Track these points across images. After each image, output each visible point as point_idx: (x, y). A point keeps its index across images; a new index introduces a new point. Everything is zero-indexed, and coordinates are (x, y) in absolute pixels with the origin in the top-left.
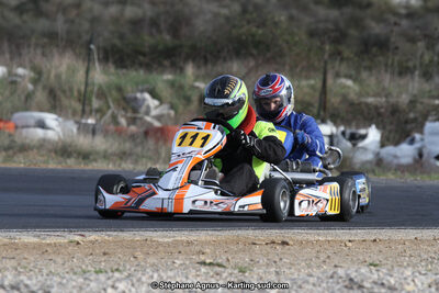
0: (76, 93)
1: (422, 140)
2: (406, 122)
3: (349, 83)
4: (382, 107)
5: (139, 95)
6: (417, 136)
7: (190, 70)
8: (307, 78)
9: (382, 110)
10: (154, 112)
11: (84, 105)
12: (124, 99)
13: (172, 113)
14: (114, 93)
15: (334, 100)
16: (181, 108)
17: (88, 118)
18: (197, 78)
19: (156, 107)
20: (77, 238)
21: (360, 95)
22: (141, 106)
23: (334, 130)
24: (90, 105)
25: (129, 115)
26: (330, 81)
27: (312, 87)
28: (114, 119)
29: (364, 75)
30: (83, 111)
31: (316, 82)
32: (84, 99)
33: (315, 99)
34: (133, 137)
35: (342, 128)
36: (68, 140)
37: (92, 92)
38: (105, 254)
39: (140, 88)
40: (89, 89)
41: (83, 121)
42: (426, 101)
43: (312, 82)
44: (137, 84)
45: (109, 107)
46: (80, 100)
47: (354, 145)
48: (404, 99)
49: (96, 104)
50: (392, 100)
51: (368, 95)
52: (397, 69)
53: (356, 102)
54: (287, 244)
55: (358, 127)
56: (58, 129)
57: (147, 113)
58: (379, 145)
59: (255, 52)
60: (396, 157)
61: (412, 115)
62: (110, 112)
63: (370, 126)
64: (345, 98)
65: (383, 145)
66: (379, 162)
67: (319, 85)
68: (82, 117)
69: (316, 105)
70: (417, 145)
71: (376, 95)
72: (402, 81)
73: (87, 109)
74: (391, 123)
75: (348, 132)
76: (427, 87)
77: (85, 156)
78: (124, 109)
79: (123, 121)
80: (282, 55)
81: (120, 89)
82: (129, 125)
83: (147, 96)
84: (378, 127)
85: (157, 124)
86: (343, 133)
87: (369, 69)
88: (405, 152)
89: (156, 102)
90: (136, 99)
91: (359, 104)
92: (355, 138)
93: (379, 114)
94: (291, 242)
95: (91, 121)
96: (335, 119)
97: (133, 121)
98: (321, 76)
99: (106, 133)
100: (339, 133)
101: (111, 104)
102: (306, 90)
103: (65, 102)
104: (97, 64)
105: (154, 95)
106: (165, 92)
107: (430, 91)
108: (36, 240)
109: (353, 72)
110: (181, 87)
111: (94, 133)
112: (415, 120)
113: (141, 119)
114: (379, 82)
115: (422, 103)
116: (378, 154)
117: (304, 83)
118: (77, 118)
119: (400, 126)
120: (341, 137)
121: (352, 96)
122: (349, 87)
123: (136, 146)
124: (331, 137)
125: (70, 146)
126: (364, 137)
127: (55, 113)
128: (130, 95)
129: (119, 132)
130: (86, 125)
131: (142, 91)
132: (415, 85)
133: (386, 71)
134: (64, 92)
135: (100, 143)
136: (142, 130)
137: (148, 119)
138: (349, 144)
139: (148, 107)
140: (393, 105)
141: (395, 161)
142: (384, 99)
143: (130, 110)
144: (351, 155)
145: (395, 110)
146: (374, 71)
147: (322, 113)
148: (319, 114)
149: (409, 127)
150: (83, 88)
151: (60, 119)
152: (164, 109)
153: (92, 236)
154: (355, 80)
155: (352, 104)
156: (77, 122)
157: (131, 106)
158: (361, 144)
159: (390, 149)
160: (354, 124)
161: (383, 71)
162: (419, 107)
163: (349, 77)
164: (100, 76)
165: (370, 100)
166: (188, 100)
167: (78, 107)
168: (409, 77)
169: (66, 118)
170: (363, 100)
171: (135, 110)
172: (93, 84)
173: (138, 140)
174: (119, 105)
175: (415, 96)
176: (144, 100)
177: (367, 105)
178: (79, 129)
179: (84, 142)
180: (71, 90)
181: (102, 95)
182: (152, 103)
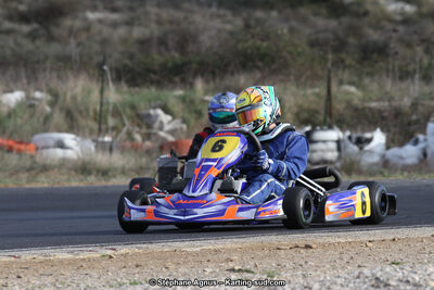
0: (91, 113)
1: (425, 140)
2: (409, 124)
3: (353, 89)
4: (385, 111)
5: (152, 112)
6: (421, 137)
7: (199, 85)
8: (312, 86)
9: (386, 114)
10: (167, 128)
11: (100, 124)
12: (138, 116)
13: (185, 126)
14: (128, 111)
15: (339, 106)
16: (193, 121)
17: (104, 136)
18: (207, 92)
19: (169, 122)
20: (109, 252)
21: (363, 100)
22: (154, 122)
23: (341, 135)
24: (106, 123)
25: (144, 130)
26: (334, 89)
27: (318, 95)
28: (130, 135)
29: (367, 81)
30: (100, 130)
31: (320, 89)
32: (100, 118)
33: (321, 106)
34: (148, 152)
35: (348, 133)
36: (87, 158)
37: (107, 111)
38: (137, 266)
39: (153, 104)
40: (105, 108)
41: (100, 139)
42: (427, 102)
43: (317, 90)
44: (150, 101)
45: (124, 125)
46: (95, 119)
47: (361, 148)
48: (406, 102)
49: (111, 122)
50: (394, 104)
51: (371, 100)
52: (398, 75)
53: (360, 107)
54: (311, 247)
55: (364, 131)
56: (77, 149)
57: (161, 129)
58: (384, 147)
59: (260, 64)
60: (401, 158)
61: (414, 117)
62: (125, 130)
63: (375, 129)
64: (349, 104)
65: (388, 147)
66: (386, 163)
67: (324, 92)
68: (99, 135)
69: (323, 112)
70: (421, 146)
71: (379, 100)
72: (404, 85)
73: (103, 127)
74: (395, 126)
75: (354, 136)
76: (427, 89)
77: (104, 173)
78: (139, 126)
79: (138, 137)
80: (286, 66)
81: (133, 107)
82: (144, 140)
83: (160, 112)
84: (382, 130)
85: (171, 139)
86: (350, 138)
87: (371, 74)
88: (410, 152)
89: (169, 118)
90: (149, 115)
91: (363, 109)
92: (361, 142)
93: (383, 118)
94: (314, 246)
95: (107, 139)
96: (341, 124)
97: (147, 136)
98: (325, 84)
99: (123, 150)
100: (346, 138)
101: (126, 122)
102: (312, 98)
103: (82, 122)
104: (111, 84)
105: (167, 111)
106: (177, 107)
107: (430, 93)
108: (70, 256)
109: (355, 79)
110: (192, 102)
111: (111, 150)
112: (417, 122)
113: (155, 134)
114: (381, 87)
115: (423, 105)
116: (383, 156)
117: (309, 91)
118: (95, 137)
119: (403, 128)
120: (348, 142)
121: (356, 102)
122: (353, 93)
123: (152, 160)
124: (338, 142)
125: (89, 163)
126: (369, 141)
127: (73, 133)
128: (144, 112)
129: (136, 148)
130: (103, 143)
131: (155, 108)
132: (415, 88)
133: (388, 76)
134: (80, 112)
135: (117, 159)
136: (157, 145)
137: (162, 134)
138: (356, 148)
139: (161, 123)
140: (396, 109)
141: (401, 162)
142: (386, 104)
143: (144, 127)
144: (358, 158)
145: (398, 113)
146: (376, 77)
147: (328, 120)
148: (325, 121)
149: (412, 128)
150: (98, 108)
151: (79, 139)
152: (177, 124)
153: (123, 250)
154: (357, 87)
155: (356, 109)
156: (94, 141)
157: (145, 121)
158: (367, 148)
159: (395, 151)
160: (359, 128)
161: (384, 77)
162: (421, 108)
163: (351, 83)
164: (114, 95)
165: (374, 105)
166: (199, 114)
167: (95, 126)
168: (409, 81)
169: (84, 137)
170: (367, 105)
171: (149, 126)
172: (108, 103)
173: (154, 155)
174: (133, 122)
175: (416, 99)
176: (157, 116)
177: (370, 109)
178: (96, 147)
179: (102, 159)
180: (87, 110)
181: (117, 113)
182: (165, 118)
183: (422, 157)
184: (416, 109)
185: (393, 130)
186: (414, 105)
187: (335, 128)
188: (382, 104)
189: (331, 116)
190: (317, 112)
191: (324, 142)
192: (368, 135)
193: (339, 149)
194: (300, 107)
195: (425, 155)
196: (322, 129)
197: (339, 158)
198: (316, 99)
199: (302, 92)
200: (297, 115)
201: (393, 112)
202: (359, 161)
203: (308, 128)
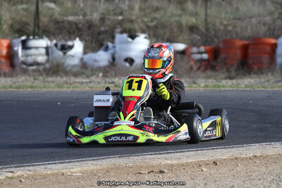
183: (111, 60)
184: (104, 22)
185: (87, 38)
186: (103, 20)
187: (44, 37)
188: (77, 18)
189: (38, 27)
190: (26, 24)
191: (37, 48)
192: (70, 43)
193: (47, 53)
194: (13, 19)
195: (114, 59)
196: (34, 38)
197: (48, 61)
198: (25, 13)
199: (14, 8)
200: (11, 26)
201: (87, 25)
202: (63, 64)
203: (24, 38)
